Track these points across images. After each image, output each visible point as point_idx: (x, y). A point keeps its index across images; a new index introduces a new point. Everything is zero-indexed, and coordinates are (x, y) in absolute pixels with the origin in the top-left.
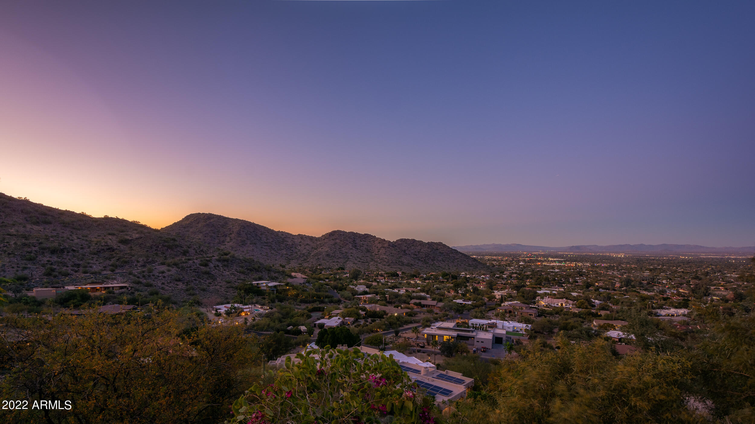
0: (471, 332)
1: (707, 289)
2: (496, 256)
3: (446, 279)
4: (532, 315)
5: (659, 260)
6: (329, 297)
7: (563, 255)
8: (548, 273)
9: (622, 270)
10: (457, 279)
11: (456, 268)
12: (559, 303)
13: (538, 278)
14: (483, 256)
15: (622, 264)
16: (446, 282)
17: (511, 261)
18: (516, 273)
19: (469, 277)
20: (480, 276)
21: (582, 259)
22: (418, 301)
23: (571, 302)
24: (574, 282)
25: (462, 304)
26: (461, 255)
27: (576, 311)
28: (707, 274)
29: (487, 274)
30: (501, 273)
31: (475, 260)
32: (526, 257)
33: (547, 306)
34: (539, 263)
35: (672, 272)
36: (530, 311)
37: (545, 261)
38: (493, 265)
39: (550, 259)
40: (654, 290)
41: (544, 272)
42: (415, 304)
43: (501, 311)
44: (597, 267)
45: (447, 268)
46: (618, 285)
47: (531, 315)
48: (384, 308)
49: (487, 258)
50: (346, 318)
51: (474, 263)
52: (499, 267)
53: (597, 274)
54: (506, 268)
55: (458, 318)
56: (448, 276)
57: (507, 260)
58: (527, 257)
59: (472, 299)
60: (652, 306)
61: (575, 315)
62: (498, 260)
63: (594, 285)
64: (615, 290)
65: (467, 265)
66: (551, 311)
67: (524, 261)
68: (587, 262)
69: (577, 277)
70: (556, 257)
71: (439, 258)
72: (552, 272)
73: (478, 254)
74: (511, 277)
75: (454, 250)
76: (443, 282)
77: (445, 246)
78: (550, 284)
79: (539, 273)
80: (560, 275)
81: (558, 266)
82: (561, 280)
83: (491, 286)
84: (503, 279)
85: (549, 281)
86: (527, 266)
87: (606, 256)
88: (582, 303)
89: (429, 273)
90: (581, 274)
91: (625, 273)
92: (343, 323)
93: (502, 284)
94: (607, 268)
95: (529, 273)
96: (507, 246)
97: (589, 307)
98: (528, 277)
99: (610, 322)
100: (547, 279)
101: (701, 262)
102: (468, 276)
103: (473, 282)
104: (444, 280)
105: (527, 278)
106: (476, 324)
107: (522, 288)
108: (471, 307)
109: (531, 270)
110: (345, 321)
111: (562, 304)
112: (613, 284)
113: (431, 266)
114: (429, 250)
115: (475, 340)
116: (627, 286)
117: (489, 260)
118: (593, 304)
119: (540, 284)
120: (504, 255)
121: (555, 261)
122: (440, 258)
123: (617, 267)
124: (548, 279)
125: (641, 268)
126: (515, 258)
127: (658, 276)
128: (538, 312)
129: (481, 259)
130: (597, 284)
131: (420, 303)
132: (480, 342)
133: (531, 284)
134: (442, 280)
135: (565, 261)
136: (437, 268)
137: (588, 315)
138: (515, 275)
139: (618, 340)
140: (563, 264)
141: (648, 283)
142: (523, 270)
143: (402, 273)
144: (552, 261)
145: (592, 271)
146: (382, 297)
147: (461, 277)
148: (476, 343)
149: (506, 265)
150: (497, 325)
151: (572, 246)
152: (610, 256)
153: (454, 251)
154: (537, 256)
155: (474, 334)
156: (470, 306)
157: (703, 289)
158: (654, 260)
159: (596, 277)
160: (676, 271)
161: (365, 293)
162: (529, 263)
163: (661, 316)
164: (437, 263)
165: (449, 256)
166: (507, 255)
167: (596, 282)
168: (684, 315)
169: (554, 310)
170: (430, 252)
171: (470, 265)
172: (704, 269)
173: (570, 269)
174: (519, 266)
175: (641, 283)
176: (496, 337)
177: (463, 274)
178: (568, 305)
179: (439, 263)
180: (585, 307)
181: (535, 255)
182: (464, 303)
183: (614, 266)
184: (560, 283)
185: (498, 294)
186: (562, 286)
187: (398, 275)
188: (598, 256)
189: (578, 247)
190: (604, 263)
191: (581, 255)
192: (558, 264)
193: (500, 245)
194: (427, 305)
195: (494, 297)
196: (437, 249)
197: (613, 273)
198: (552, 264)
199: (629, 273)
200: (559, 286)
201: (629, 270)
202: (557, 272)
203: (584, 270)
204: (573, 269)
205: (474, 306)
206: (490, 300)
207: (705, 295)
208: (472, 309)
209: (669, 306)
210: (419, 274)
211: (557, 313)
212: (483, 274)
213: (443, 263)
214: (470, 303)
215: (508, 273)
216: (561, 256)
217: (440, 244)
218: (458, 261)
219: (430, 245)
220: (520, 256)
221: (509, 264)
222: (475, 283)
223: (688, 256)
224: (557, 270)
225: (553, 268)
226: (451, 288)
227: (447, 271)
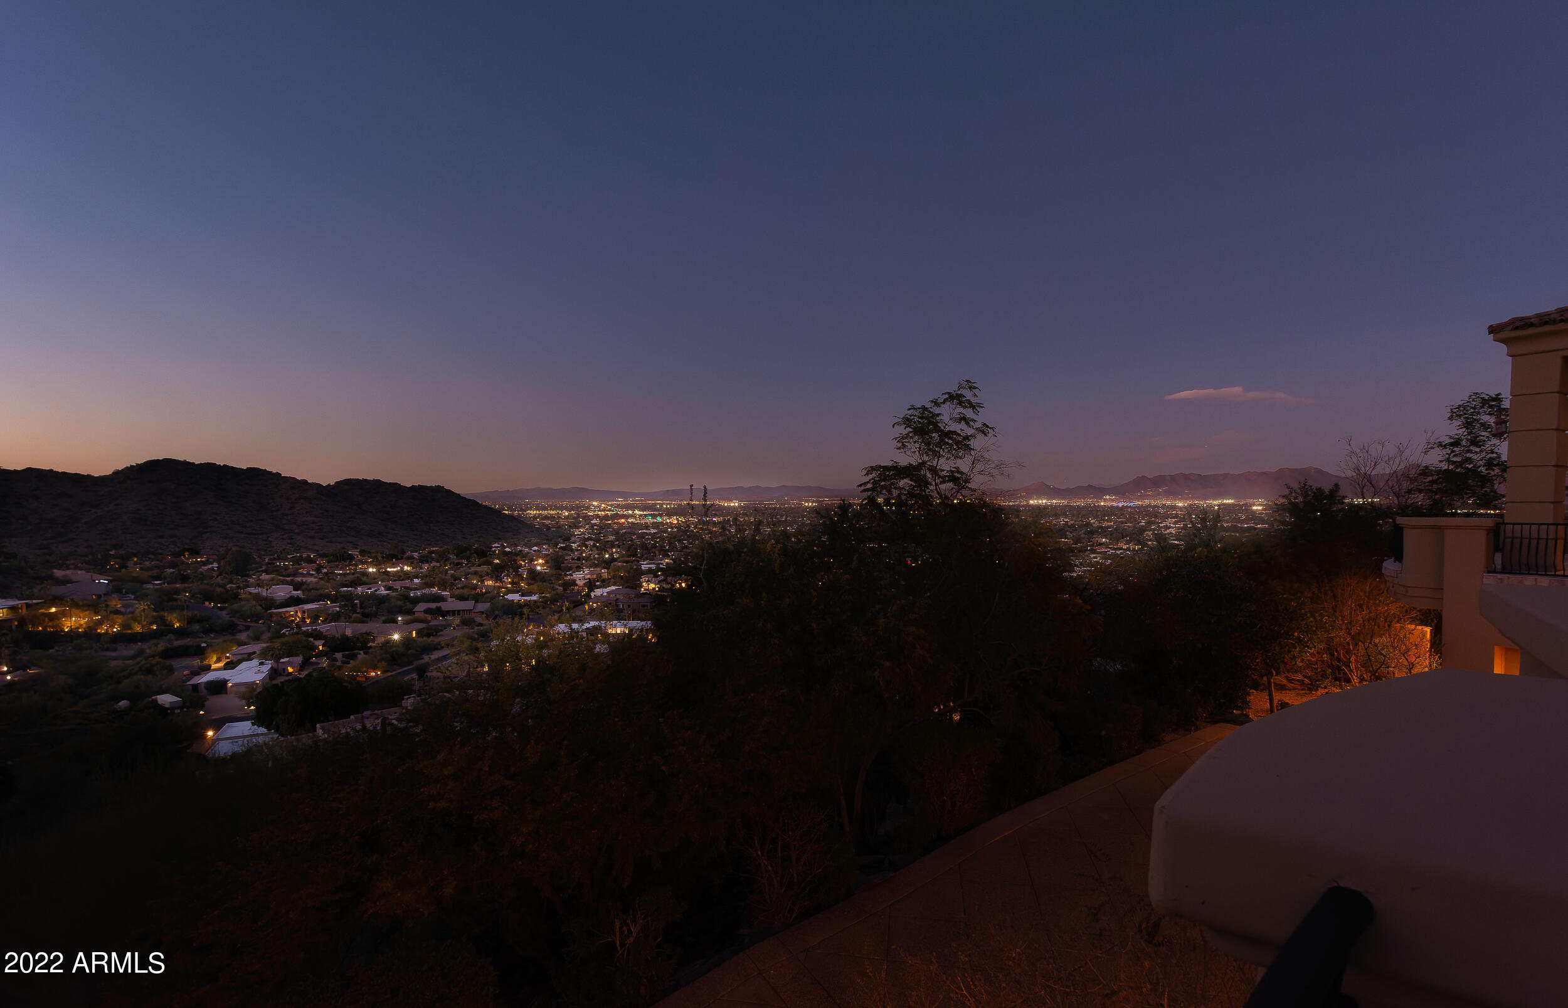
4: (647, 606)
6: (199, 621)
8: (642, 536)
11: (478, 535)
13: (630, 546)
17: (575, 518)
18: (590, 539)
19: (510, 552)
20: (530, 548)
21: (684, 511)
22: (433, 605)
25: (520, 601)
29: (543, 544)
30: (565, 540)
34: (623, 520)
37: (631, 515)
38: (547, 525)
39: (638, 512)
41: (634, 534)
42: (428, 611)
43: (595, 605)
45: (460, 537)
48: (362, 628)
50: (282, 660)
51: (511, 524)
52: (559, 529)
54: (571, 531)
56: (468, 552)
57: (567, 517)
58: (600, 511)
59: (535, 590)
62: (552, 518)
65: (499, 528)
67: (598, 517)
68: (691, 515)
70: (646, 508)
71: (439, 516)
72: (647, 533)
74: (585, 547)
76: (459, 564)
79: (627, 537)
80: (659, 537)
81: (652, 523)
82: (664, 546)
83: (560, 564)
84: (575, 549)
85: (647, 548)
86: (605, 525)
87: (714, 505)
89: (423, 549)
90: (689, 535)
92: (274, 673)
93: (573, 559)
95: (611, 538)
98: (612, 544)
100: (643, 546)
102: (507, 549)
104: (460, 561)
105: (612, 547)
107: (612, 564)
108: (540, 604)
109: (614, 532)
110: (281, 667)
113: (424, 534)
114: (417, 502)
121: (645, 516)
124: (645, 546)
131: (439, 608)
134: (456, 561)
135: (661, 515)
136: (438, 538)
138: (591, 543)
140: (659, 519)
142: (600, 533)
143: (359, 552)
144: (640, 515)
145: (703, 529)
146: (345, 606)
149: (570, 526)
156: (536, 603)
161: (294, 601)
162: (606, 520)
170: (419, 505)
171: (504, 529)
173: (672, 528)
174: (592, 526)
177: (495, 547)
179: (442, 528)
181: (610, 506)
182: (524, 598)
185: (580, 577)
186: (669, 556)
187: (351, 557)
188: (703, 504)
190: (715, 516)
192: (651, 520)
194: (454, 611)
195: (574, 583)
196: (437, 500)
198: (642, 521)
202: (654, 533)
204: (676, 527)
205: (546, 603)
206: (565, 590)
210: (403, 552)
212: (536, 545)
214: (534, 598)
215: (578, 539)
216: (653, 507)
217: (439, 489)
218: (479, 521)
219: (418, 491)
220: (587, 508)
221: (574, 523)
224: (653, 531)
225: (646, 527)
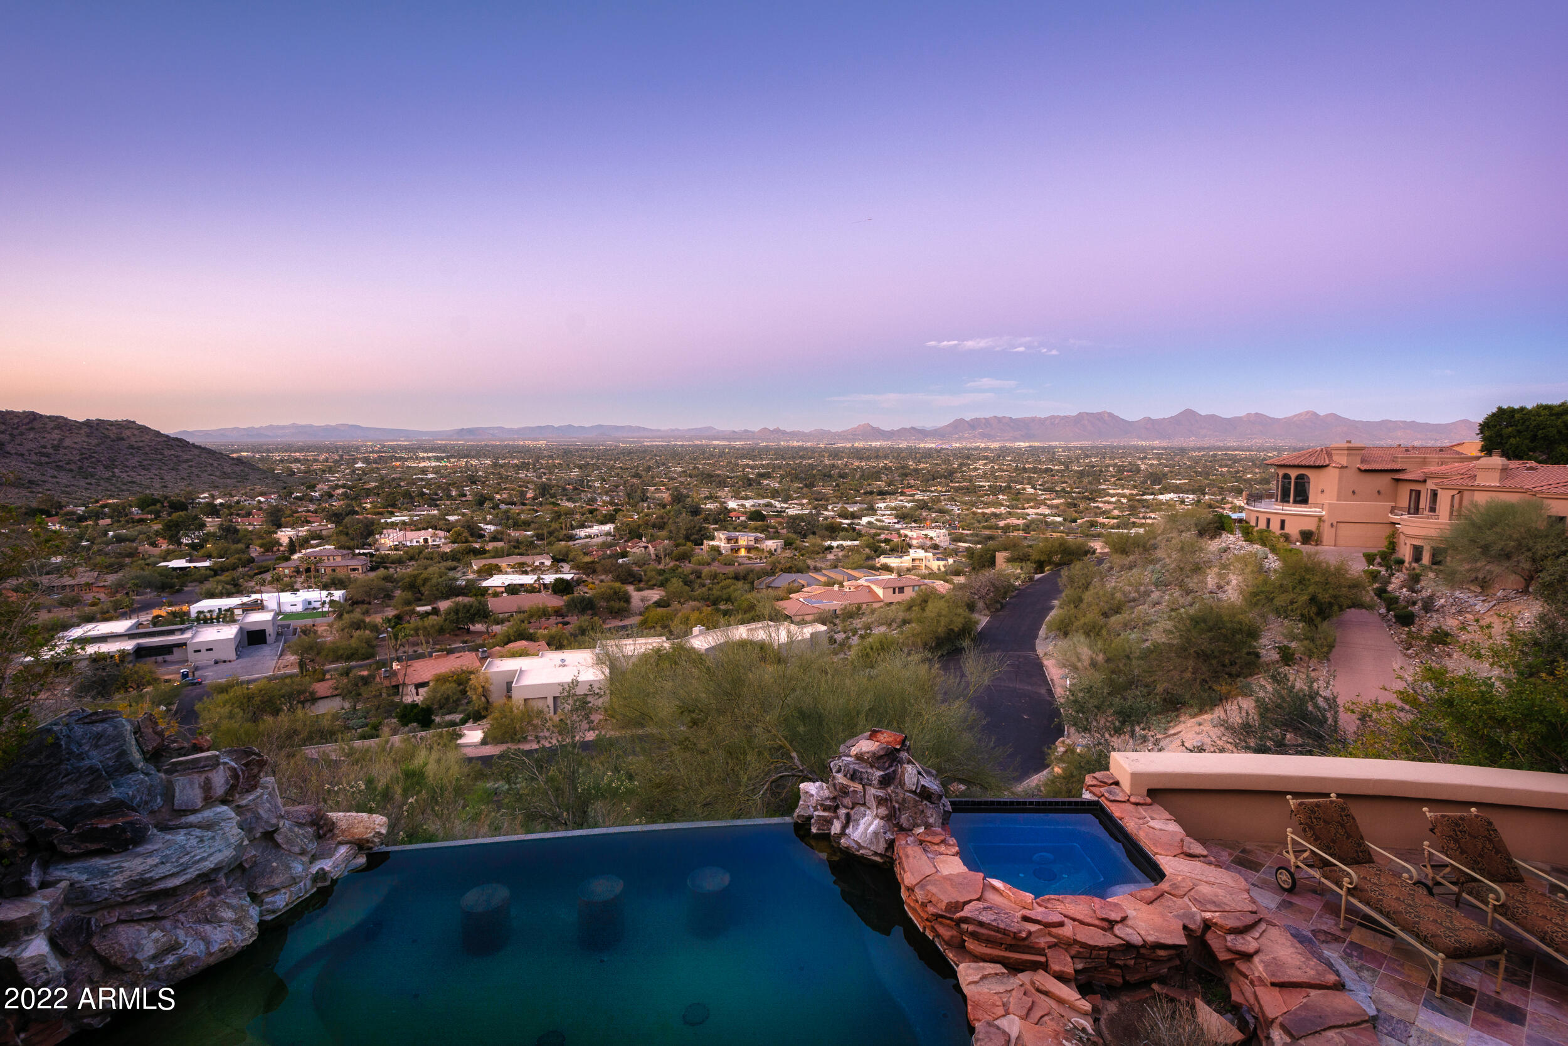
0: (179, 633)
1: (644, 492)
2: (301, 450)
3: (150, 513)
4: (358, 569)
5: (594, 450)
7: (445, 445)
8: (413, 483)
9: (540, 469)
10: (186, 509)
11: (186, 483)
12: (419, 537)
13: (391, 494)
14: (268, 451)
15: (542, 459)
16: (152, 520)
17: (335, 462)
18: (343, 486)
19: (221, 504)
20: (253, 498)
21: (478, 452)
23: (441, 533)
24: (459, 496)
25: (185, 568)
26: (196, 452)
27: (447, 549)
28: (649, 469)
29: (271, 494)
30: (308, 488)
31: (240, 461)
32: (370, 453)
33: (396, 548)
34: (398, 463)
35: (608, 469)
36: (353, 563)
37: (411, 458)
38: (291, 471)
39: (421, 455)
40: (581, 498)
41: (404, 480)
43: (286, 571)
44: (502, 466)
45: (158, 486)
46: (530, 495)
47: (354, 570)
49: (277, 456)
51: (237, 469)
52: (307, 475)
53: (501, 478)
54: (322, 478)
55: (160, 605)
56: (159, 506)
57: (326, 460)
58: (373, 452)
59: (215, 554)
60: (572, 525)
61: (444, 557)
62: (304, 461)
63: (491, 499)
64: (524, 504)
65: (218, 474)
66: (400, 555)
67: (366, 460)
68: (486, 457)
69: (467, 486)
70: (432, 450)
71: (127, 460)
72: (422, 479)
73: (254, 449)
74: (331, 496)
75: (177, 439)
76: (142, 521)
77: (144, 429)
78: (412, 503)
79: (394, 484)
80: (435, 483)
81: (433, 467)
82: (437, 494)
83: (277, 520)
84: (312, 500)
85: (412, 498)
86: (372, 471)
87: (518, 446)
88: (459, 534)
89: (97, 502)
90: (473, 480)
91: (545, 474)
93: (304, 512)
94: (518, 468)
95: (373, 485)
96: (327, 429)
97: (470, 539)
98: (368, 493)
99: (494, 561)
100: (408, 495)
101: (643, 452)
102: (219, 501)
103: (231, 514)
104: (144, 516)
105: (368, 496)
106: (210, 611)
107: (351, 517)
108: (208, 572)
109: (379, 478)
111: (426, 540)
112: (523, 494)
113: (102, 482)
114: (94, 441)
115: (190, 649)
116: (543, 495)
117: (282, 461)
118: (482, 532)
119: (394, 505)
120: (320, 449)
121: (429, 459)
122: (133, 462)
123: (534, 465)
124: (410, 494)
125: (568, 465)
126: (345, 455)
127: (589, 476)
128: (371, 562)
129: (262, 459)
130: (498, 496)
132: (203, 650)
133: (375, 507)
134: (137, 517)
135: (448, 458)
136: (124, 487)
137: (467, 553)
138: (340, 491)
139: (503, 589)
140: (443, 463)
141: (575, 489)
142: (360, 479)
144: (423, 458)
145: (493, 473)
147: (199, 503)
148: (191, 656)
149: (324, 471)
150: (265, 603)
151: (460, 428)
152: (523, 447)
153: (179, 444)
154: (393, 449)
155: (188, 635)
156: (203, 572)
157: (639, 491)
158: (586, 450)
159: (499, 484)
160: (612, 468)
162: (376, 463)
163: (581, 538)
164: (124, 475)
165: (162, 454)
166: (328, 450)
167: (497, 493)
168: (608, 534)
169: (406, 553)
170: (98, 445)
171: (225, 475)
172: (647, 461)
173: (455, 473)
174: (353, 471)
175: (564, 489)
176: (248, 632)
177: (205, 498)
178: (438, 540)
179: (132, 474)
180: (463, 539)
181: (389, 447)
182: (192, 565)
183: (529, 464)
184: (434, 500)
185: (285, 535)
186: (436, 505)
188: (505, 446)
189: (470, 431)
190: (514, 458)
191: (478, 446)
192: (433, 464)
193: (311, 426)
195: (278, 543)
196: (123, 439)
197: (526, 476)
198: (422, 465)
199: (550, 473)
200: (430, 506)
201: (551, 469)
202: (432, 479)
203: (480, 473)
204: (461, 472)
205: (215, 571)
206: (266, 551)
207: (643, 501)
208: (212, 577)
209: (591, 522)
210: (61, 506)
211: (411, 558)
212: (261, 495)
213: (143, 472)
214: (207, 564)
215: (326, 487)
216: (442, 449)
217: (129, 425)
218: (191, 466)
219: (94, 427)
220: (357, 449)
221: (330, 468)
222: (238, 515)
223: (631, 442)
224: (430, 476)
225: (424, 471)
226: (157, 533)
227: (157, 494)
